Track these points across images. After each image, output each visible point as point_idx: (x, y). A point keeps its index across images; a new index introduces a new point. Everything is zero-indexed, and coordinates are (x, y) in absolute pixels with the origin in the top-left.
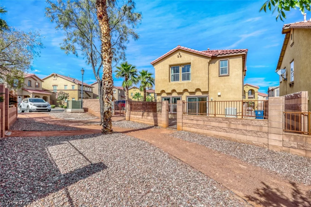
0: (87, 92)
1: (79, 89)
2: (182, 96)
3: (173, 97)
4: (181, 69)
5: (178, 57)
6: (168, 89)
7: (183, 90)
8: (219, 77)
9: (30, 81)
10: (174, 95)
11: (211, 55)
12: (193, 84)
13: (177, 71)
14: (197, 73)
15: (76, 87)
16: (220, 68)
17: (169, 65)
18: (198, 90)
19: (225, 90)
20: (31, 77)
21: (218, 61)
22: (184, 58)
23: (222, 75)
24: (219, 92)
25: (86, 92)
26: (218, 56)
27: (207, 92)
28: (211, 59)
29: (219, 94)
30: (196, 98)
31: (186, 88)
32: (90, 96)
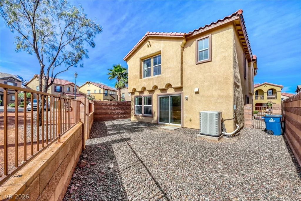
0: (112, 95)
1: (104, 93)
2: (153, 94)
3: (145, 96)
4: (152, 61)
5: (148, 47)
6: (138, 86)
7: (152, 86)
8: (196, 64)
9: (69, 87)
10: (145, 94)
11: (183, 34)
12: (163, 78)
13: (149, 65)
14: (168, 62)
15: (102, 91)
16: (198, 51)
17: (140, 59)
18: (169, 86)
19: (206, 84)
20: (70, 84)
21: (194, 43)
22: (154, 46)
23: (201, 61)
24: (197, 87)
25: (110, 95)
26: (194, 34)
27: (180, 89)
28: (184, 41)
29: (196, 90)
30: (168, 97)
31: (155, 84)
32: (114, 98)
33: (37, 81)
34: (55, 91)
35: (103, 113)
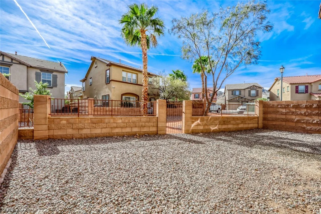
33: (278, 84)
34: (296, 93)
35: (279, 119)
